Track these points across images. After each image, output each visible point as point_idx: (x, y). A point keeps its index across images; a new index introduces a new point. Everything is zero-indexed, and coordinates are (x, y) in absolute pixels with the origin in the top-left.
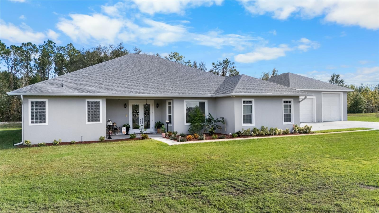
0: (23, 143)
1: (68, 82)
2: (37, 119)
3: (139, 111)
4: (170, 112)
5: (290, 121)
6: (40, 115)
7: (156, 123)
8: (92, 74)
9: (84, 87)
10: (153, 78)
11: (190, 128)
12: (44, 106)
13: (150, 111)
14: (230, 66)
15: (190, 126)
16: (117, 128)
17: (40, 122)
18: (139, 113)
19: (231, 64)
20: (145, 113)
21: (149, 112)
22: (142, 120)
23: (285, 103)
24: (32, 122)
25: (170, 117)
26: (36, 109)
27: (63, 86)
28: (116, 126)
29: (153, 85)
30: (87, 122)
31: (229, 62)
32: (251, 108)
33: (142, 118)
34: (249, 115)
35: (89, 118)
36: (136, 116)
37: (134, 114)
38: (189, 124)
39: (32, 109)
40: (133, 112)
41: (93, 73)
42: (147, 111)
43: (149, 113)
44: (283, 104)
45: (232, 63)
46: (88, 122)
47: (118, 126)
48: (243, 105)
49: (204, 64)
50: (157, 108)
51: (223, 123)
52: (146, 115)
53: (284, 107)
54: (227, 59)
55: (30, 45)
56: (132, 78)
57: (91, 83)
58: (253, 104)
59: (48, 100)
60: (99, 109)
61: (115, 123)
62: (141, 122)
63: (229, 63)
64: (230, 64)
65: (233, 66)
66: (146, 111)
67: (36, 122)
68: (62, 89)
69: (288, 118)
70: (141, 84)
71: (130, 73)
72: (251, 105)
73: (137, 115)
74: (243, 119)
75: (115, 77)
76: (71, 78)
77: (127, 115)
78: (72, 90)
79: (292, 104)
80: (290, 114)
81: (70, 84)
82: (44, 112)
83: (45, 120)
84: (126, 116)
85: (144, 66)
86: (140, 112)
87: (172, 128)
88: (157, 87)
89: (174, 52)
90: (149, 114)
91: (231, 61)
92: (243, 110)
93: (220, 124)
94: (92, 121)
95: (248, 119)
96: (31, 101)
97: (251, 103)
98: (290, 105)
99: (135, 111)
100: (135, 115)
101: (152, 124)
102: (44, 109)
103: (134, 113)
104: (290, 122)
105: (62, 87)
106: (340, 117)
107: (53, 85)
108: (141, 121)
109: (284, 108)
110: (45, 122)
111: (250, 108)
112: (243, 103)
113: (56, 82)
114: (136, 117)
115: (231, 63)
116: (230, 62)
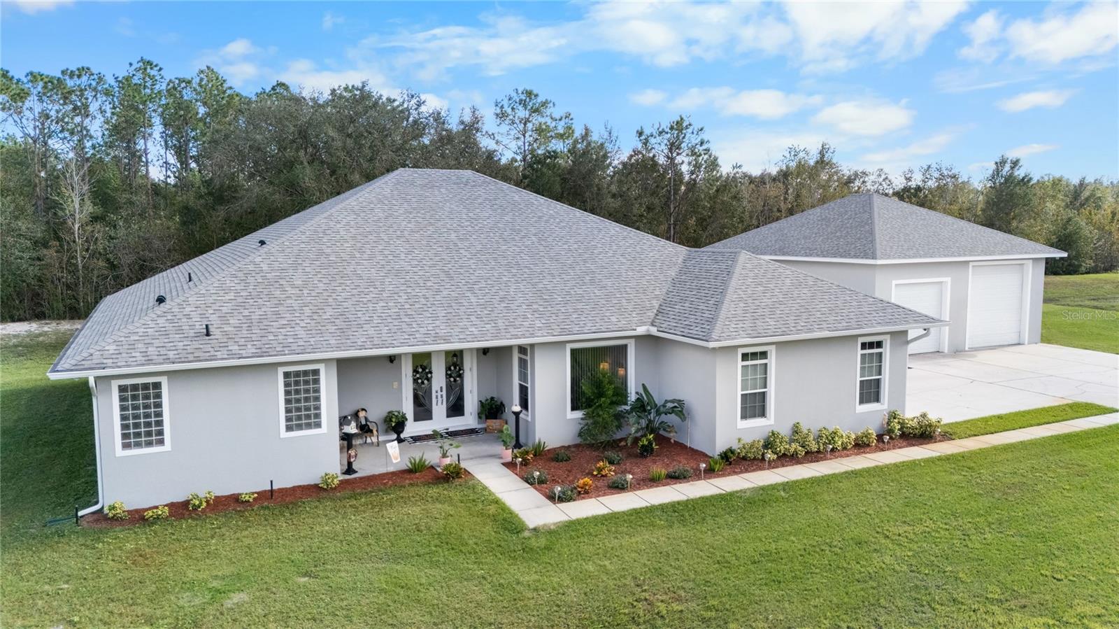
0: (103, 508)
1: (225, 310)
2: (138, 435)
3: (431, 368)
4: (523, 376)
5: (877, 400)
6: (148, 424)
7: (481, 401)
8: (291, 272)
9: (273, 330)
10: (471, 271)
11: (582, 426)
12: (159, 396)
13: (463, 366)
14: (690, 139)
15: (582, 419)
16: (368, 423)
17: (149, 444)
18: (431, 373)
19: (695, 133)
20: (449, 372)
21: (460, 369)
22: (439, 393)
23: (865, 349)
24: (126, 446)
25: (524, 391)
26: (135, 407)
27: (212, 329)
28: (366, 419)
29: (473, 300)
30: (284, 434)
31: (687, 127)
32: (766, 373)
33: (441, 388)
34: (759, 393)
35: (288, 419)
36: (423, 383)
37: (418, 378)
38: (579, 414)
39: (123, 408)
40: (415, 371)
41: (295, 266)
42: (455, 368)
43: (461, 372)
44: (860, 352)
45: (696, 129)
46: (288, 433)
47: (370, 419)
48: (742, 366)
49: (614, 134)
50: (484, 356)
51: (681, 418)
52: (452, 379)
53: (863, 362)
54: (682, 119)
55: (86, 72)
56: (411, 275)
57: (291, 310)
58: (772, 361)
59: (168, 380)
60: (317, 391)
61: (363, 410)
62: (437, 398)
63: (690, 130)
64: (693, 133)
65: (699, 139)
66: (452, 368)
67: (138, 445)
68: (206, 345)
69: (871, 392)
70: (438, 297)
71: (403, 256)
72: (766, 364)
73: (426, 382)
74: (742, 408)
75: (360, 277)
76: (231, 296)
77: (396, 383)
78: (237, 347)
79: (886, 350)
80: (878, 381)
81: (231, 322)
82: (159, 414)
83: (163, 435)
84: (394, 387)
85: (442, 223)
86: (434, 369)
87: (530, 426)
88: (484, 306)
89: (523, 89)
90: (461, 376)
91: (692, 122)
92: (742, 380)
93: (672, 419)
94: (299, 427)
95: (754, 405)
96: (120, 386)
97: (766, 358)
98: (880, 355)
99: (420, 370)
100: (420, 381)
101: (471, 403)
102: (159, 405)
103: (418, 376)
104: (879, 404)
105: (208, 334)
106: (1020, 332)
107: (179, 330)
108: (439, 397)
109: (861, 364)
110: (161, 442)
111: (763, 371)
112: (743, 360)
113: (188, 316)
114: (423, 386)
115: (693, 129)
116: (691, 128)
